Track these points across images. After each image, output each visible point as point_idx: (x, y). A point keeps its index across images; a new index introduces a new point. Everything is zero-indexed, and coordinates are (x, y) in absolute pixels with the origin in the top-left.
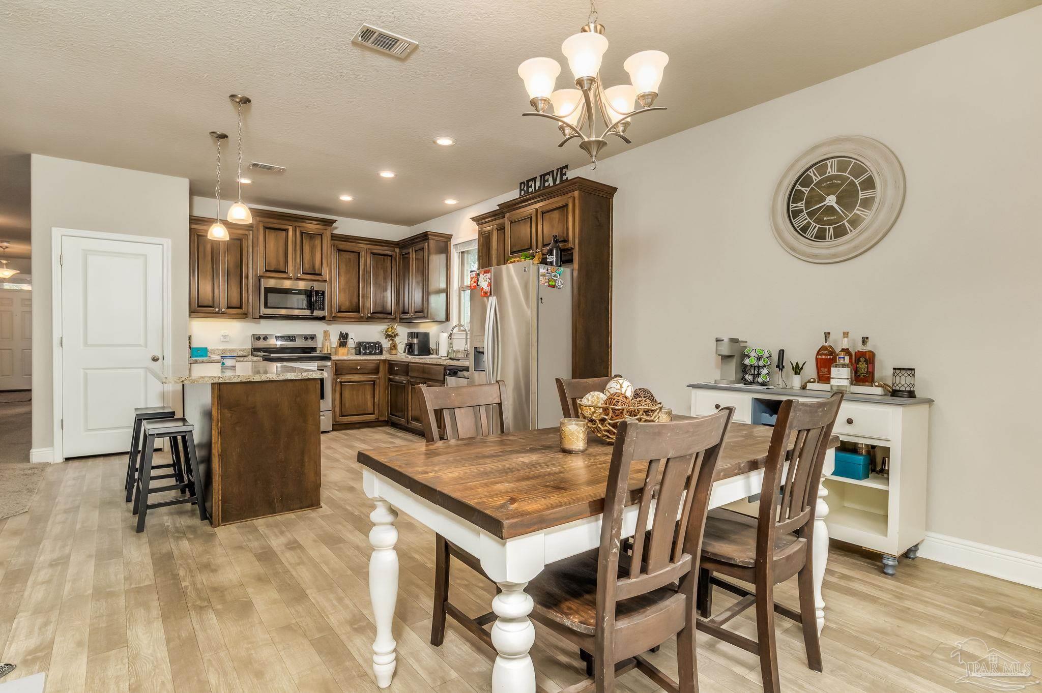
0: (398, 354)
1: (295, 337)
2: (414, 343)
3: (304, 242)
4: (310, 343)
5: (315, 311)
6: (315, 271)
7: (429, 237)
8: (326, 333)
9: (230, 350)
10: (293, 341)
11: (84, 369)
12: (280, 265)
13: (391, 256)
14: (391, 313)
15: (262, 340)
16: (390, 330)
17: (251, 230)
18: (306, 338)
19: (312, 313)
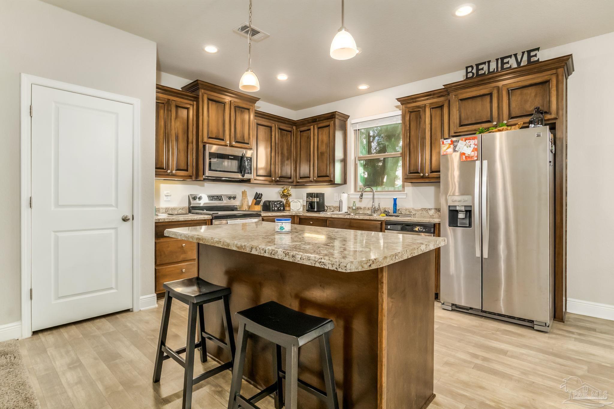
0: (291, 210)
1: (221, 196)
2: (315, 202)
3: (237, 115)
4: (232, 203)
5: (246, 174)
6: (244, 140)
7: (336, 116)
8: (244, 193)
9: (171, 209)
10: (221, 200)
11: (55, 232)
12: (219, 133)
13: (291, 132)
14: (290, 178)
15: (197, 199)
16: (286, 191)
17: (195, 101)
18: (230, 198)
19: (243, 176)
